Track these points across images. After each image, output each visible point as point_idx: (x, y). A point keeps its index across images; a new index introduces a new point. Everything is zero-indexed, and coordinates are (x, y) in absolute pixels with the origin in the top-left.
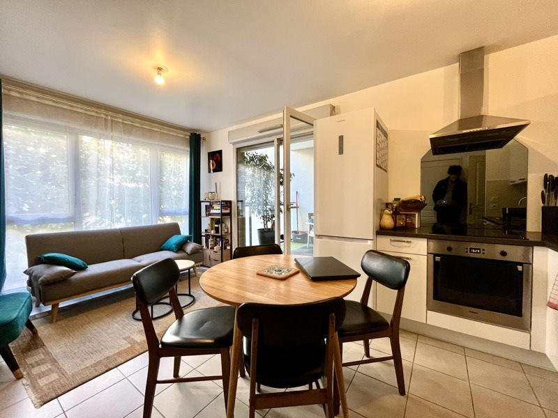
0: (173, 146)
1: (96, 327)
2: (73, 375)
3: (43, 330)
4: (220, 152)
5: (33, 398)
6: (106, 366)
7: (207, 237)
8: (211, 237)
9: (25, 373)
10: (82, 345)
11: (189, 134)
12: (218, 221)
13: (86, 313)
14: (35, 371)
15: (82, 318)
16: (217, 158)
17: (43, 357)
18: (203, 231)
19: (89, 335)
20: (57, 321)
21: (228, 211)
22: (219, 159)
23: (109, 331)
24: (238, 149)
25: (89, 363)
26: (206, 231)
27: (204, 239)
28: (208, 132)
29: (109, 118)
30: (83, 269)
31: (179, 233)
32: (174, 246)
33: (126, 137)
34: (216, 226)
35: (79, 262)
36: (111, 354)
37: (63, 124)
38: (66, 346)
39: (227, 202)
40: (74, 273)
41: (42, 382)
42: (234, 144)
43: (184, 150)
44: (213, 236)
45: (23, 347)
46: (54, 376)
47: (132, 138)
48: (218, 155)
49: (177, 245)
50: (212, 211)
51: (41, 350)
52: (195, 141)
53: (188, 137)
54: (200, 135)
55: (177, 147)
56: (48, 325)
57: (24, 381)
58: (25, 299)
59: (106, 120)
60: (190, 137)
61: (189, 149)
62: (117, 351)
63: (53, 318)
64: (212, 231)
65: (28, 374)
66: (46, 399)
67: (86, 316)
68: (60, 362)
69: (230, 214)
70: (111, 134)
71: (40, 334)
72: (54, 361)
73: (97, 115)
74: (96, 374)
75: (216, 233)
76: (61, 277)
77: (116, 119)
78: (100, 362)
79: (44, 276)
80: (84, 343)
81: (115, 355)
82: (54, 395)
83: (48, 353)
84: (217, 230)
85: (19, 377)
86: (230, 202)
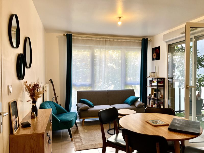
0: (133, 47)
1: (94, 132)
2: (85, 146)
3: (80, 128)
4: (159, 48)
5: (75, 148)
6: (95, 147)
7: (150, 99)
8: (152, 99)
9: (73, 140)
10: (89, 137)
11: (141, 39)
12: (155, 90)
13: (93, 126)
14: (76, 140)
15: (91, 127)
16: (157, 52)
17: (78, 137)
18: (148, 95)
19: (92, 134)
20: (84, 126)
21: (162, 84)
22: (158, 52)
23: (98, 135)
24: (169, 45)
25: (90, 144)
26: (149, 95)
27: (148, 99)
28: (152, 36)
29: (104, 40)
30: (92, 107)
31: (134, 95)
32: (130, 102)
33: (111, 47)
34: (155, 93)
35: (91, 103)
36: (97, 143)
37: (89, 46)
38: (85, 135)
39: (161, 79)
40: (89, 108)
41: (77, 144)
42: (167, 42)
43: (138, 49)
44: (153, 99)
45: (74, 132)
46: (80, 144)
47: (113, 47)
48: (157, 49)
49: (131, 101)
50: (153, 84)
51: (78, 134)
52: (145, 43)
53: (141, 41)
54: (147, 39)
55: (134, 47)
56: (81, 127)
57: (73, 142)
58: (75, 115)
59: (103, 40)
60: (142, 41)
61: (141, 48)
62: (99, 143)
63: (83, 124)
64: (152, 96)
65: (74, 141)
66: (78, 150)
67: (93, 127)
68: (83, 140)
69: (163, 86)
70: (105, 46)
71: (79, 129)
72: (81, 139)
73: (100, 39)
74: (91, 148)
75: (155, 97)
76: (85, 109)
77: (107, 40)
78: (93, 145)
79: (81, 107)
80: (90, 136)
81: (98, 144)
82: (79, 149)
83: (80, 136)
84: (155, 95)
85: (72, 141)
86: (164, 79)
